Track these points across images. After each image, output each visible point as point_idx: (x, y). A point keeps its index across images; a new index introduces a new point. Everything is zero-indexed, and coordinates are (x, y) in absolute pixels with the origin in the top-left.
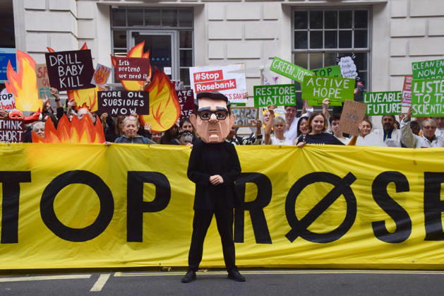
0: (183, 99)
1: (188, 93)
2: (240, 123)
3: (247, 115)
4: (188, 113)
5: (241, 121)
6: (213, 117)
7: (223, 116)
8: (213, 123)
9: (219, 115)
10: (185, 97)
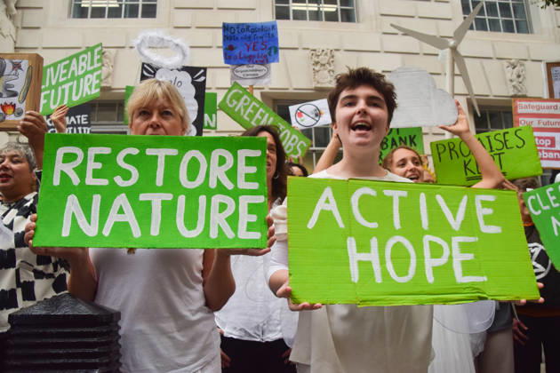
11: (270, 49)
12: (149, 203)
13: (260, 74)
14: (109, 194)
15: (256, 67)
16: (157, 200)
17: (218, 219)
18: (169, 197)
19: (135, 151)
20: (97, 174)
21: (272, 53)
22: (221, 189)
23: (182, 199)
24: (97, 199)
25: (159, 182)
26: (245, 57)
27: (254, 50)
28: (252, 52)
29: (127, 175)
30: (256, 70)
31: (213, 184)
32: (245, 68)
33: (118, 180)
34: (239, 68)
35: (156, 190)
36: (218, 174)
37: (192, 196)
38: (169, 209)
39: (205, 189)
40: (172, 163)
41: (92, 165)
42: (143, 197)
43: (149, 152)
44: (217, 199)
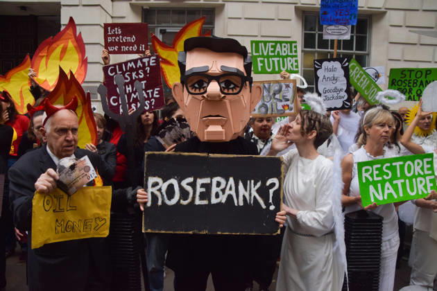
0: (145, 72)
1: (152, 61)
2: (263, 110)
3: (275, 94)
4: (152, 93)
5: (264, 106)
6: (214, 88)
7: (236, 86)
8: (214, 101)
9: (228, 83)
10: (148, 69)
11: (351, 15)
12: (397, 184)
13: (343, 32)
14: (383, 182)
15: (341, 27)
16: (399, 182)
17: (421, 187)
18: (403, 181)
19: (389, 165)
20: (377, 176)
21: (352, 18)
22: (419, 175)
23: (407, 181)
24: (379, 185)
25: (399, 175)
26: (334, 20)
27: (340, 15)
28: (338, 17)
29: (387, 175)
30: (340, 29)
31: (416, 174)
32: (333, 27)
33: (385, 177)
34: (330, 28)
35: (398, 179)
36: (418, 169)
37: (410, 179)
38: (404, 185)
39: (414, 176)
40: (402, 167)
41: (376, 172)
42: (394, 182)
43: (394, 164)
44: (419, 179)
